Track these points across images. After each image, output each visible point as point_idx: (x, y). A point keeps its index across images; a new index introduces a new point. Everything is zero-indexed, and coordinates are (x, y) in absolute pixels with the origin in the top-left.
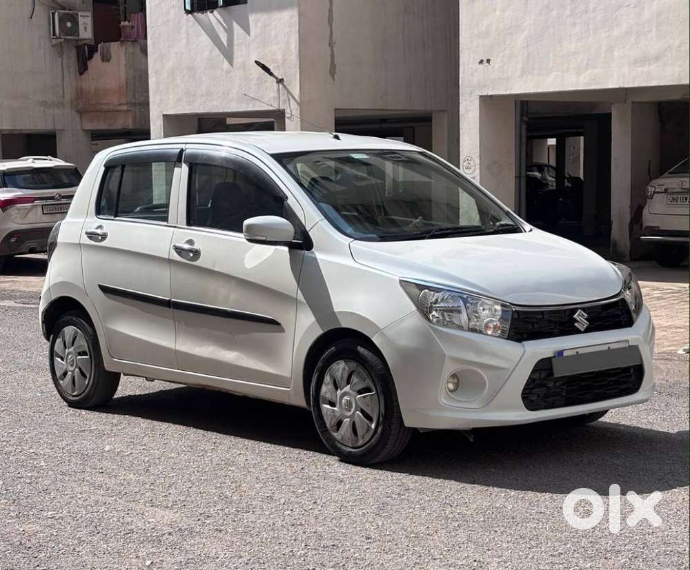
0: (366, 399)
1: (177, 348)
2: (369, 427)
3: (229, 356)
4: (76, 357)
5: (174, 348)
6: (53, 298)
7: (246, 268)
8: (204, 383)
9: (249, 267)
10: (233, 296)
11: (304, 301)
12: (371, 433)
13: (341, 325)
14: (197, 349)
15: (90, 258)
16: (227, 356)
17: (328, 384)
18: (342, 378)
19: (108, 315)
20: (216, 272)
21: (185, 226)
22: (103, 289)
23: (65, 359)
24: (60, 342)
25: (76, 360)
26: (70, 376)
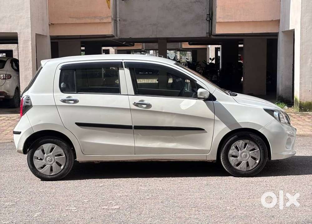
0: (255, 152)
1: (136, 146)
2: (256, 163)
4: (55, 157)
5: (134, 146)
11: (219, 120)
12: (257, 164)
13: (241, 127)
14: (150, 144)
16: (169, 145)
17: (234, 149)
18: (242, 146)
20: (164, 112)
21: (134, 94)
22: (79, 124)
23: (44, 159)
24: (39, 152)
25: (54, 159)
26: (48, 167)
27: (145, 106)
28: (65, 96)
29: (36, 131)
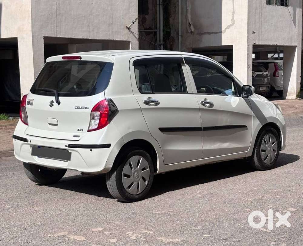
3: (226, 145)
4: (141, 171)
5: (202, 149)
6: (125, 143)
7: (233, 107)
8: (217, 160)
9: (234, 107)
10: (229, 120)
11: (255, 116)
12: (275, 156)
15: (149, 115)
17: (263, 144)
19: (166, 142)
20: (222, 111)
21: (197, 93)
22: (162, 130)
23: (131, 176)
24: (128, 167)
25: (141, 173)
26: (135, 185)
27: (208, 105)
28: (146, 97)
29: (126, 142)
